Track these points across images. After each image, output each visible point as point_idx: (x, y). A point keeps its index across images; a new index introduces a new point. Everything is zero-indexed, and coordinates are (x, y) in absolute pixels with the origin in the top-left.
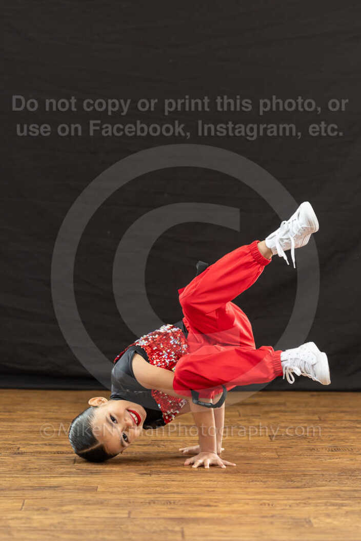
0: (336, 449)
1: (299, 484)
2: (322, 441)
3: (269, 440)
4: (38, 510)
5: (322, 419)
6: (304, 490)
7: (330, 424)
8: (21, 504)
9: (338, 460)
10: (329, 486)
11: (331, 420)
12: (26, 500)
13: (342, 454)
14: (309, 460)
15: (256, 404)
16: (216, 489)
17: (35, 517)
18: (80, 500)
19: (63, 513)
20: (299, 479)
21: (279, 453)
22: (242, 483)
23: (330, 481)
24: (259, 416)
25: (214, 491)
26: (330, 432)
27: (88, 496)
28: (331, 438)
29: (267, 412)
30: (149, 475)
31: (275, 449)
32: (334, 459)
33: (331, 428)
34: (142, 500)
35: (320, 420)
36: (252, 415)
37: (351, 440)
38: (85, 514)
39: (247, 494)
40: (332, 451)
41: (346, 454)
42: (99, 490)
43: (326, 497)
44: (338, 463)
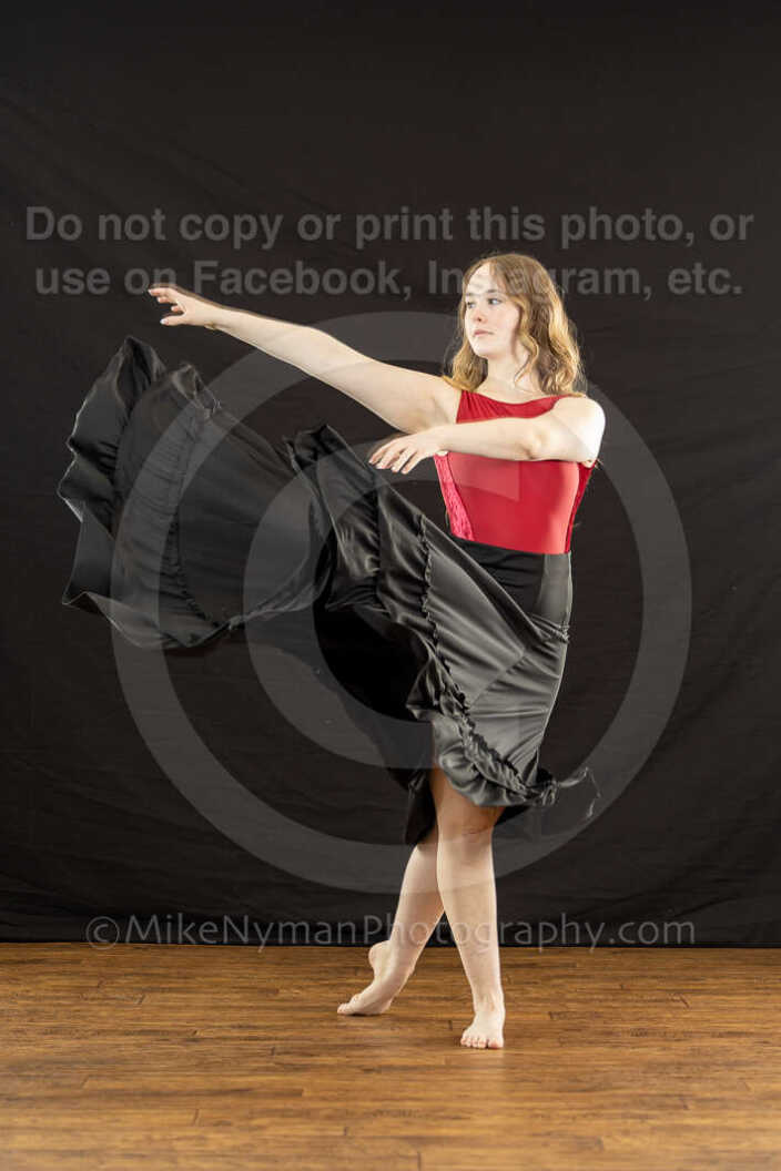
4: (217, 1125)
8: (192, 1117)
12: (201, 1111)
15: (532, 965)
17: (211, 1136)
19: (252, 1129)
26: (635, 1007)
27: (290, 1104)
29: (549, 978)
36: (528, 983)
38: (283, 1131)
42: (305, 1094)
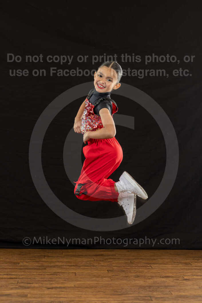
0: (138, 276)
1: (120, 293)
2: (131, 273)
3: (107, 272)
5: (132, 262)
6: (122, 296)
7: (136, 265)
9: (138, 282)
10: (134, 294)
11: (136, 263)
13: (140, 279)
14: (125, 282)
16: (82, 296)
18: (19, 301)
20: (120, 291)
21: (112, 279)
22: (94, 293)
23: (134, 292)
24: (103, 261)
25: (80, 297)
28: (136, 271)
30: (51, 289)
31: (110, 277)
32: (136, 281)
33: (136, 267)
34: (48, 301)
35: (131, 263)
37: (144, 272)
39: (96, 298)
40: (136, 277)
41: (142, 279)
43: (132, 299)
44: (138, 283)
